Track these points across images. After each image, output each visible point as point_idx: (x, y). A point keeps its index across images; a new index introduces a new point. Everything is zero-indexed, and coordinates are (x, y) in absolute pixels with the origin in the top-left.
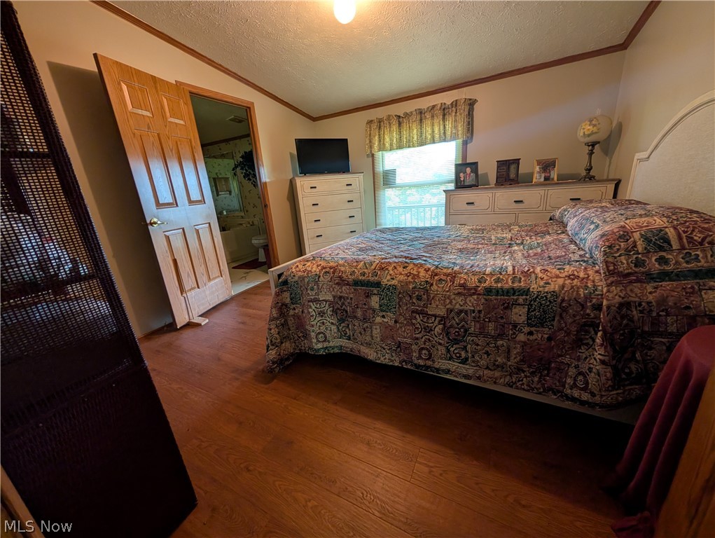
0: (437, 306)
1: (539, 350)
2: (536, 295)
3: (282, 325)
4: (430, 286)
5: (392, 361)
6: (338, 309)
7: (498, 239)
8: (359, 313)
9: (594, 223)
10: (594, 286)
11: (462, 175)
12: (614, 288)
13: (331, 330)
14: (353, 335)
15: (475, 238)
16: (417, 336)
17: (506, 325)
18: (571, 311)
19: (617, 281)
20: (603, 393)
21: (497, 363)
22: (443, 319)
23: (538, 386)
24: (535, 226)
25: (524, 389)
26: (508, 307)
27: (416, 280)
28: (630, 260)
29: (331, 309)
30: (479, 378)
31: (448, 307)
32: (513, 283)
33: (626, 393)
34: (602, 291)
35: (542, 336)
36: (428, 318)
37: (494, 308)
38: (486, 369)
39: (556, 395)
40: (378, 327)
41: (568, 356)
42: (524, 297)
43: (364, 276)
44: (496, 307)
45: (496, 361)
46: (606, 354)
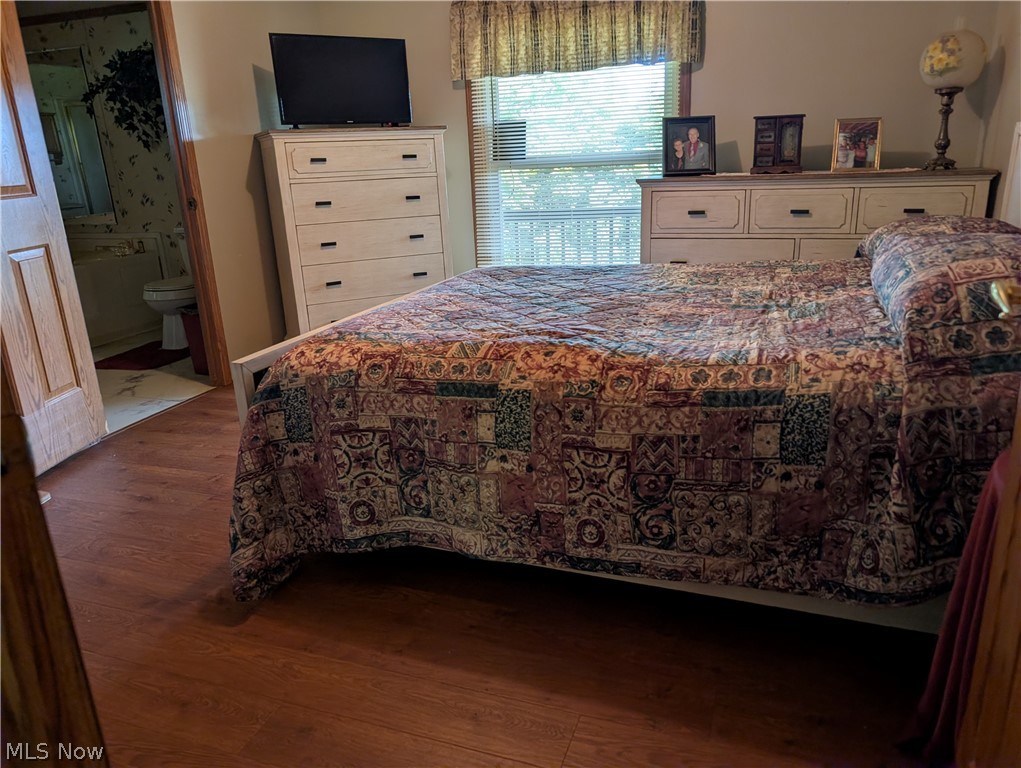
0: (613, 430)
1: (802, 508)
2: (795, 402)
3: (268, 489)
4: (600, 392)
5: (521, 555)
6: (402, 447)
7: (745, 295)
8: (451, 453)
9: (906, 266)
10: (891, 383)
11: (679, 145)
12: (919, 384)
13: (385, 497)
14: (437, 505)
15: (697, 293)
16: (575, 496)
17: (744, 464)
18: (852, 430)
19: (924, 372)
20: (902, 574)
21: (729, 541)
22: (625, 458)
23: (802, 580)
24: (825, 268)
25: (778, 589)
26: (746, 427)
27: (572, 380)
28: (948, 336)
29: (386, 447)
30: (696, 575)
31: (633, 431)
32: (756, 380)
33: (939, 571)
34: (902, 391)
35: (807, 481)
36: (596, 457)
37: (722, 431)
38: (708, 554)
39: (830, 592)
40: (492, 482)
41: (851, 518)
42: (775, 407)
43: (461, 372)
44: (726, 428)
45: (727, 536)
46: (905, 502)
